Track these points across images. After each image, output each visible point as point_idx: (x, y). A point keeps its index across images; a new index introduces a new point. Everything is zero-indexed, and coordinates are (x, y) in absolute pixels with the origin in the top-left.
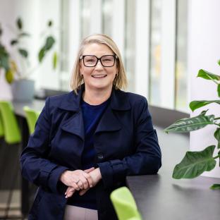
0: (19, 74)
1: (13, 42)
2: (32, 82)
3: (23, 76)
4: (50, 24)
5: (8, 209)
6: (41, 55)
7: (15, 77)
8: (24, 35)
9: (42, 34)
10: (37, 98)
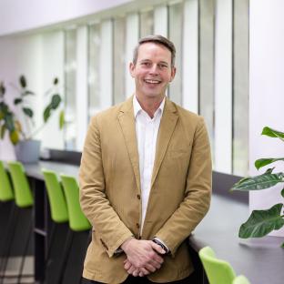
0: (24, 135)
1: (17, 101)
2: (38, 143)
3: (27, 137)
4: (56, 81)
5: (20, 277)
6: (47, 115)
7: (21, 137)
8: (28, 93)
9: (47, 93)
10: (42, 159)
